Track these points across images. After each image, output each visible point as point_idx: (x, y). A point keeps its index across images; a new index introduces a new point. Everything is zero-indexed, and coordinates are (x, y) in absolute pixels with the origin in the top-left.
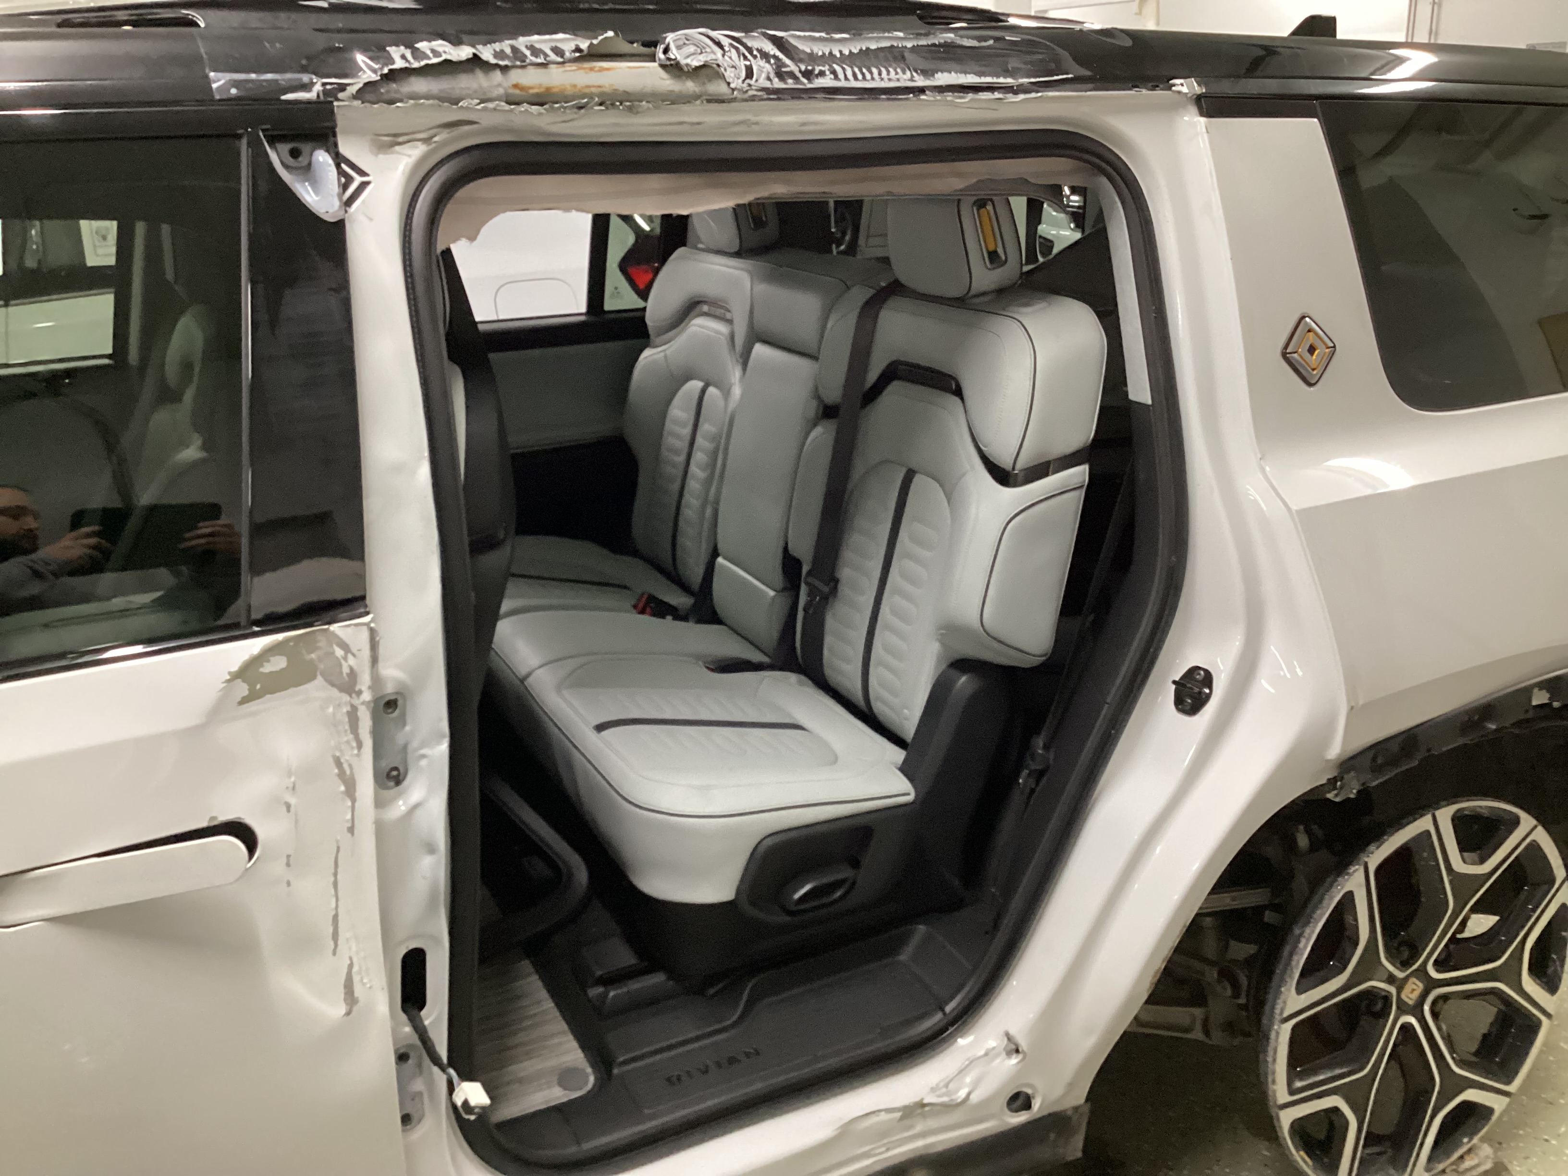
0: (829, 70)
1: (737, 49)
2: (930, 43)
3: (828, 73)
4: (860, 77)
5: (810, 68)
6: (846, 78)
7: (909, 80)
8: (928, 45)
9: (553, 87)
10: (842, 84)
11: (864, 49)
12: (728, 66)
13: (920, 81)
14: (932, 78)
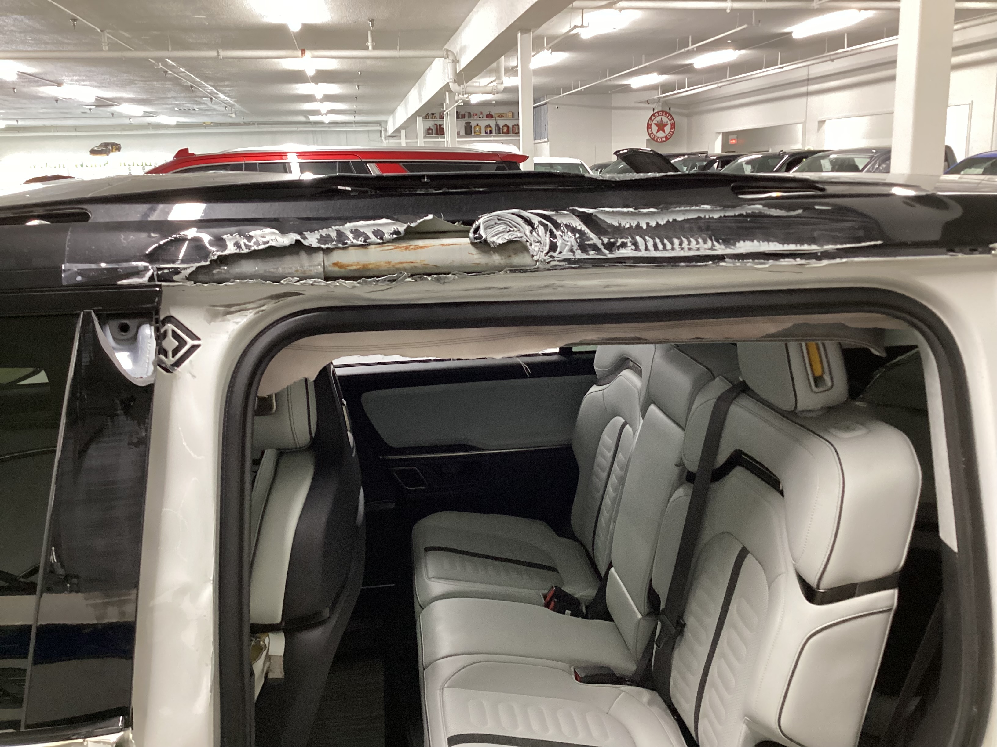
0: (630, 242)
1: (545, 226)
2: (737, 214)
3: (629, 244)
4: (660, 247)
5: (612, 240)
6: (647, 249)
7: (709, 249)
8: (735, 216)
9: (370, 264)
10: (642, 254)
11: (671, 220)
12: (534, 241)
13: (720, 249)
14: (733, 247)
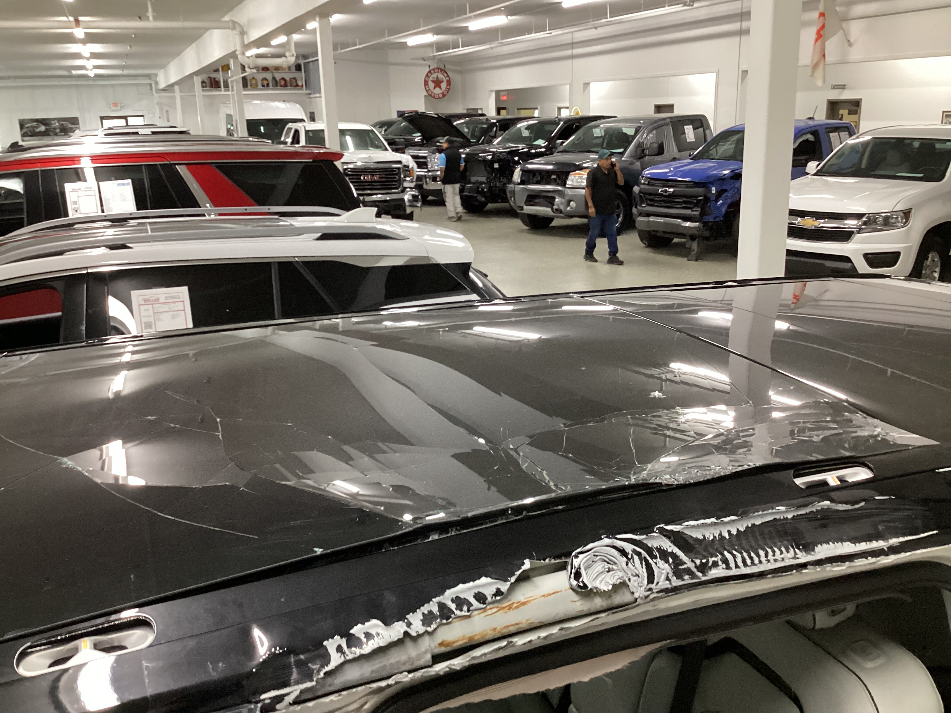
0: (721, 560)
1: (639, 554)
2: (808, 512)
3: (720, 563)
4: (749, 562)
5: (704, 561)
6: (737, 566)
7: (793, 558)
8: (807, 514)
9: (476, 635)
10: (734, 572)
11: (750, 526)
12: (632, 575)
13: (803, 558)
14: (812, 553)
